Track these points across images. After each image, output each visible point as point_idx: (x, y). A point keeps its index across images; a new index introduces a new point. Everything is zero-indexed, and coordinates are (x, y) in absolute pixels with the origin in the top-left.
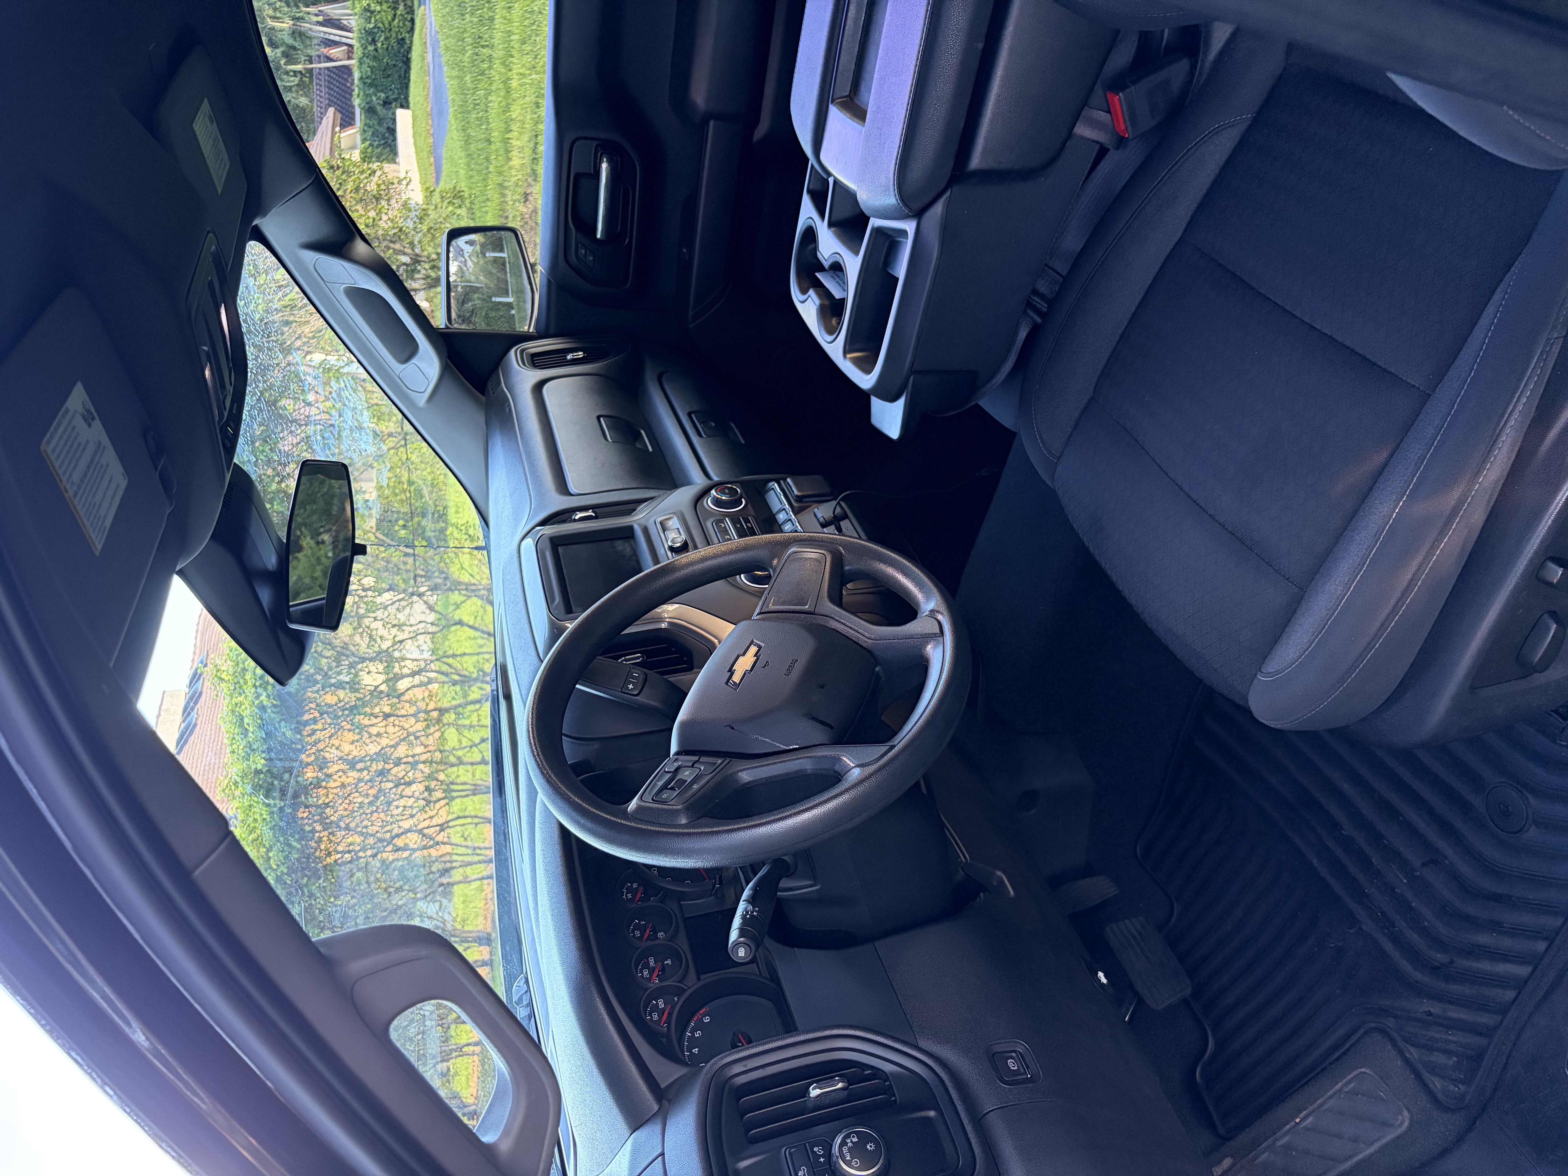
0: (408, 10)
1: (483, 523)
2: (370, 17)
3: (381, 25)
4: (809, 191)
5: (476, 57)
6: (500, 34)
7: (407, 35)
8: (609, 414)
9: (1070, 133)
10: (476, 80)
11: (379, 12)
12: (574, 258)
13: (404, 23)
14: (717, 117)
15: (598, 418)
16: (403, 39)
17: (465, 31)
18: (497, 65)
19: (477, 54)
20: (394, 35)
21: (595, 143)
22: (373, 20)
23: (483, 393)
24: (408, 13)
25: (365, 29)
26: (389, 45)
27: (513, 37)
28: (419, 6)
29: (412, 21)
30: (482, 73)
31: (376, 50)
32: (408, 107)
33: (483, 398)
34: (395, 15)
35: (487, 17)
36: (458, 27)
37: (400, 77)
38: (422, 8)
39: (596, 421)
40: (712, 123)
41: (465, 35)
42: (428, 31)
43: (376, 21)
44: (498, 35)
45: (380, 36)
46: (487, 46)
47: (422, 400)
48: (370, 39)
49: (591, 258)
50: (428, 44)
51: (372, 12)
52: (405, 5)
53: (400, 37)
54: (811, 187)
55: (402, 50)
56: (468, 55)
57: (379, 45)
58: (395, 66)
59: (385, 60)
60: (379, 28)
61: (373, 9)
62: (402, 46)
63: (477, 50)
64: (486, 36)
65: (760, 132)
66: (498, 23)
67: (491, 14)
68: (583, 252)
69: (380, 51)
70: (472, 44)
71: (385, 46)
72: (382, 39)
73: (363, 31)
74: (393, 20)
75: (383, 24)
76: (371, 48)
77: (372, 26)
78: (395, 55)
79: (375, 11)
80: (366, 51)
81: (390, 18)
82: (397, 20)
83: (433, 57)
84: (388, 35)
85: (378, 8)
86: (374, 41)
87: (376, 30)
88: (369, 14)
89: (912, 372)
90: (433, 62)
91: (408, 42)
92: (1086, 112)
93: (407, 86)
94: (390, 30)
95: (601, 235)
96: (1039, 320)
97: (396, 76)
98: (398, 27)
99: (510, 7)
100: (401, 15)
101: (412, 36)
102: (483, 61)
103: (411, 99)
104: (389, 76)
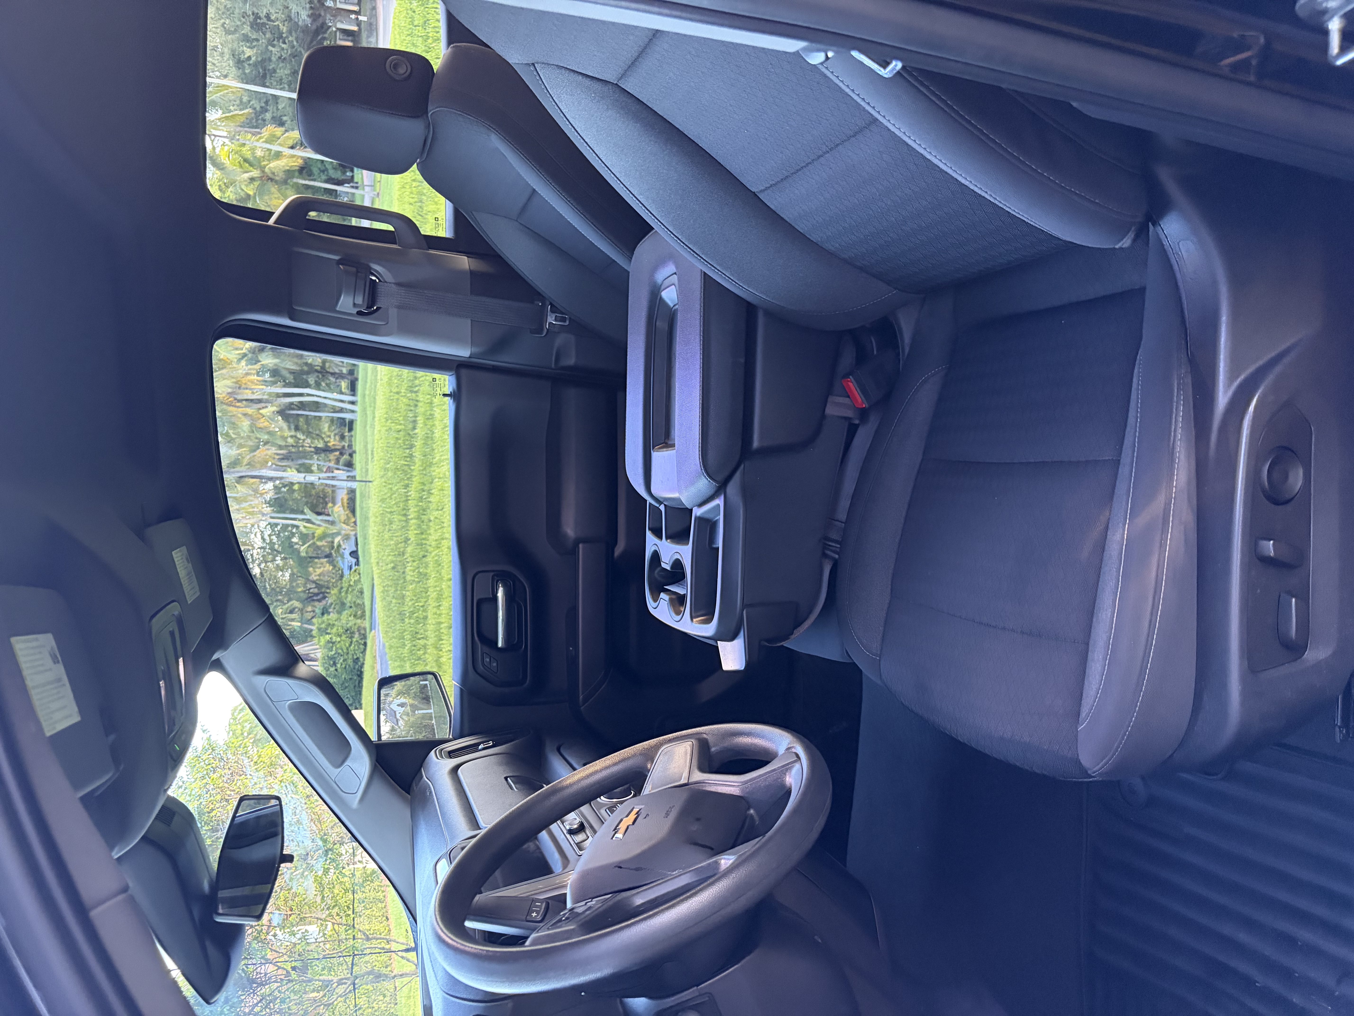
0: (362, 636)
1: (411, 919)
2: (332, 647)
3: (340, 651)
4: (649, 529)
5: (413, 648)
6: (432, 626)
7: (361, 655)
8: (515, 774)
9: (823, 416)
10: (414, 665)
11: (339, 642)
12: (481, 667)
13: (358, 647)
14: (584, 541)
15: (506, 778)
16: (358, 658)
17: (405, 631)
18: (431, 650)
19: (415, 646)
20: (350, 656)
21: (492, 574)
22: (334, 648)
23: (409, 794)
24: (361, 639)
25: (328, 656)
26: (346, 665)
27: (442, 626)
28: (371, 630)
29: (365, 644)
30: (419, 659)
31: (336, 670)
32: (361, 709)
33: (409, 797)
34: (351, 642)
35: (422, 617)
36: (399, 630)
37: (355, 686)
38: (373, 631)
39: (505, 782)
40: (581, 546)
41: (405, 634)
42: (377, 648)
43: (337, 649)
44: (431, 628)
45: (340, 659)
46: (423, 638)
47: (354, 801)
48: (332, 663)
49: (495, 664)
50: (377, 656)
51: (333, 643)
52: (360, 633)
53: (355, 657)
54: (650, 526)
55: (357, 667)
56: (407, 648)
57: (339, 666)
58: (351, 679)
59: (343, 676)
60: (339, 653)
61: (334, 640)
62: (357, 663)
63: (414, 643)
64: (422, 631)
65: (618, 550)
66: (431, 620)
67: (424, 614)
68: (488, 660)
69: (339, 670)
70: (410, 639)
71: (343, 666)
72: (341, 661)
73: (327, 658)
74: (350, 645)
75: (342, 650)
76: (332, 669)
77: (333, 653)
78: (352, 671)
79: (336, 641)
80: (329, 672)
81: (347, 645)
82: (353, 645)
83: (381, 664)
84: (346, 657)
85: (339, 639)
86: (335, 664)
87: (336, 656)
88: (331, 645)
89: (744, 606)
90: (381, 668)
91: (361, 660)
92: (831, 399)
93: (360, 693)
94: (348, 653)
95: (502, 644)
96: (837, 556)
97: (352, 686)
98: (354, 650)
99: (440, 606)
100: (357, 641)
101: (364, 655)
102: (419, 650)
103: (363, 702)
104: (346, 688)
